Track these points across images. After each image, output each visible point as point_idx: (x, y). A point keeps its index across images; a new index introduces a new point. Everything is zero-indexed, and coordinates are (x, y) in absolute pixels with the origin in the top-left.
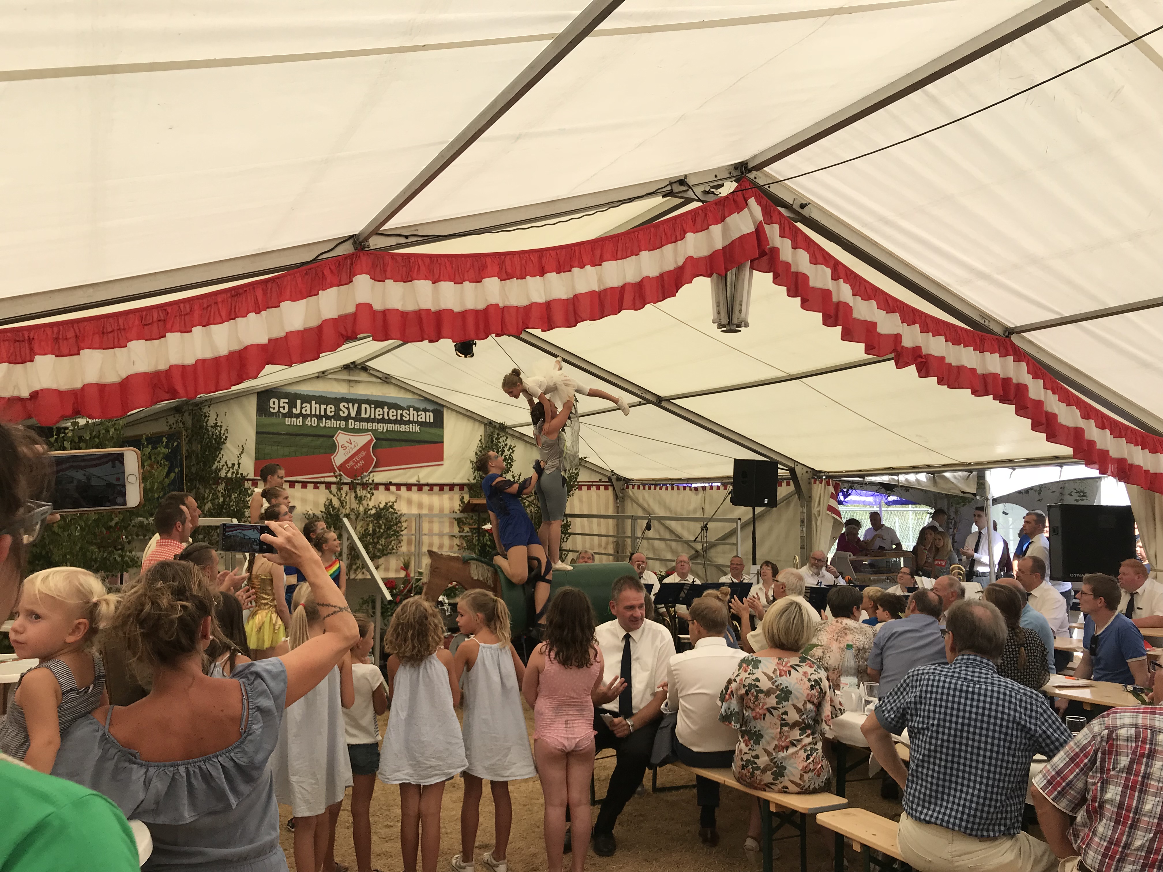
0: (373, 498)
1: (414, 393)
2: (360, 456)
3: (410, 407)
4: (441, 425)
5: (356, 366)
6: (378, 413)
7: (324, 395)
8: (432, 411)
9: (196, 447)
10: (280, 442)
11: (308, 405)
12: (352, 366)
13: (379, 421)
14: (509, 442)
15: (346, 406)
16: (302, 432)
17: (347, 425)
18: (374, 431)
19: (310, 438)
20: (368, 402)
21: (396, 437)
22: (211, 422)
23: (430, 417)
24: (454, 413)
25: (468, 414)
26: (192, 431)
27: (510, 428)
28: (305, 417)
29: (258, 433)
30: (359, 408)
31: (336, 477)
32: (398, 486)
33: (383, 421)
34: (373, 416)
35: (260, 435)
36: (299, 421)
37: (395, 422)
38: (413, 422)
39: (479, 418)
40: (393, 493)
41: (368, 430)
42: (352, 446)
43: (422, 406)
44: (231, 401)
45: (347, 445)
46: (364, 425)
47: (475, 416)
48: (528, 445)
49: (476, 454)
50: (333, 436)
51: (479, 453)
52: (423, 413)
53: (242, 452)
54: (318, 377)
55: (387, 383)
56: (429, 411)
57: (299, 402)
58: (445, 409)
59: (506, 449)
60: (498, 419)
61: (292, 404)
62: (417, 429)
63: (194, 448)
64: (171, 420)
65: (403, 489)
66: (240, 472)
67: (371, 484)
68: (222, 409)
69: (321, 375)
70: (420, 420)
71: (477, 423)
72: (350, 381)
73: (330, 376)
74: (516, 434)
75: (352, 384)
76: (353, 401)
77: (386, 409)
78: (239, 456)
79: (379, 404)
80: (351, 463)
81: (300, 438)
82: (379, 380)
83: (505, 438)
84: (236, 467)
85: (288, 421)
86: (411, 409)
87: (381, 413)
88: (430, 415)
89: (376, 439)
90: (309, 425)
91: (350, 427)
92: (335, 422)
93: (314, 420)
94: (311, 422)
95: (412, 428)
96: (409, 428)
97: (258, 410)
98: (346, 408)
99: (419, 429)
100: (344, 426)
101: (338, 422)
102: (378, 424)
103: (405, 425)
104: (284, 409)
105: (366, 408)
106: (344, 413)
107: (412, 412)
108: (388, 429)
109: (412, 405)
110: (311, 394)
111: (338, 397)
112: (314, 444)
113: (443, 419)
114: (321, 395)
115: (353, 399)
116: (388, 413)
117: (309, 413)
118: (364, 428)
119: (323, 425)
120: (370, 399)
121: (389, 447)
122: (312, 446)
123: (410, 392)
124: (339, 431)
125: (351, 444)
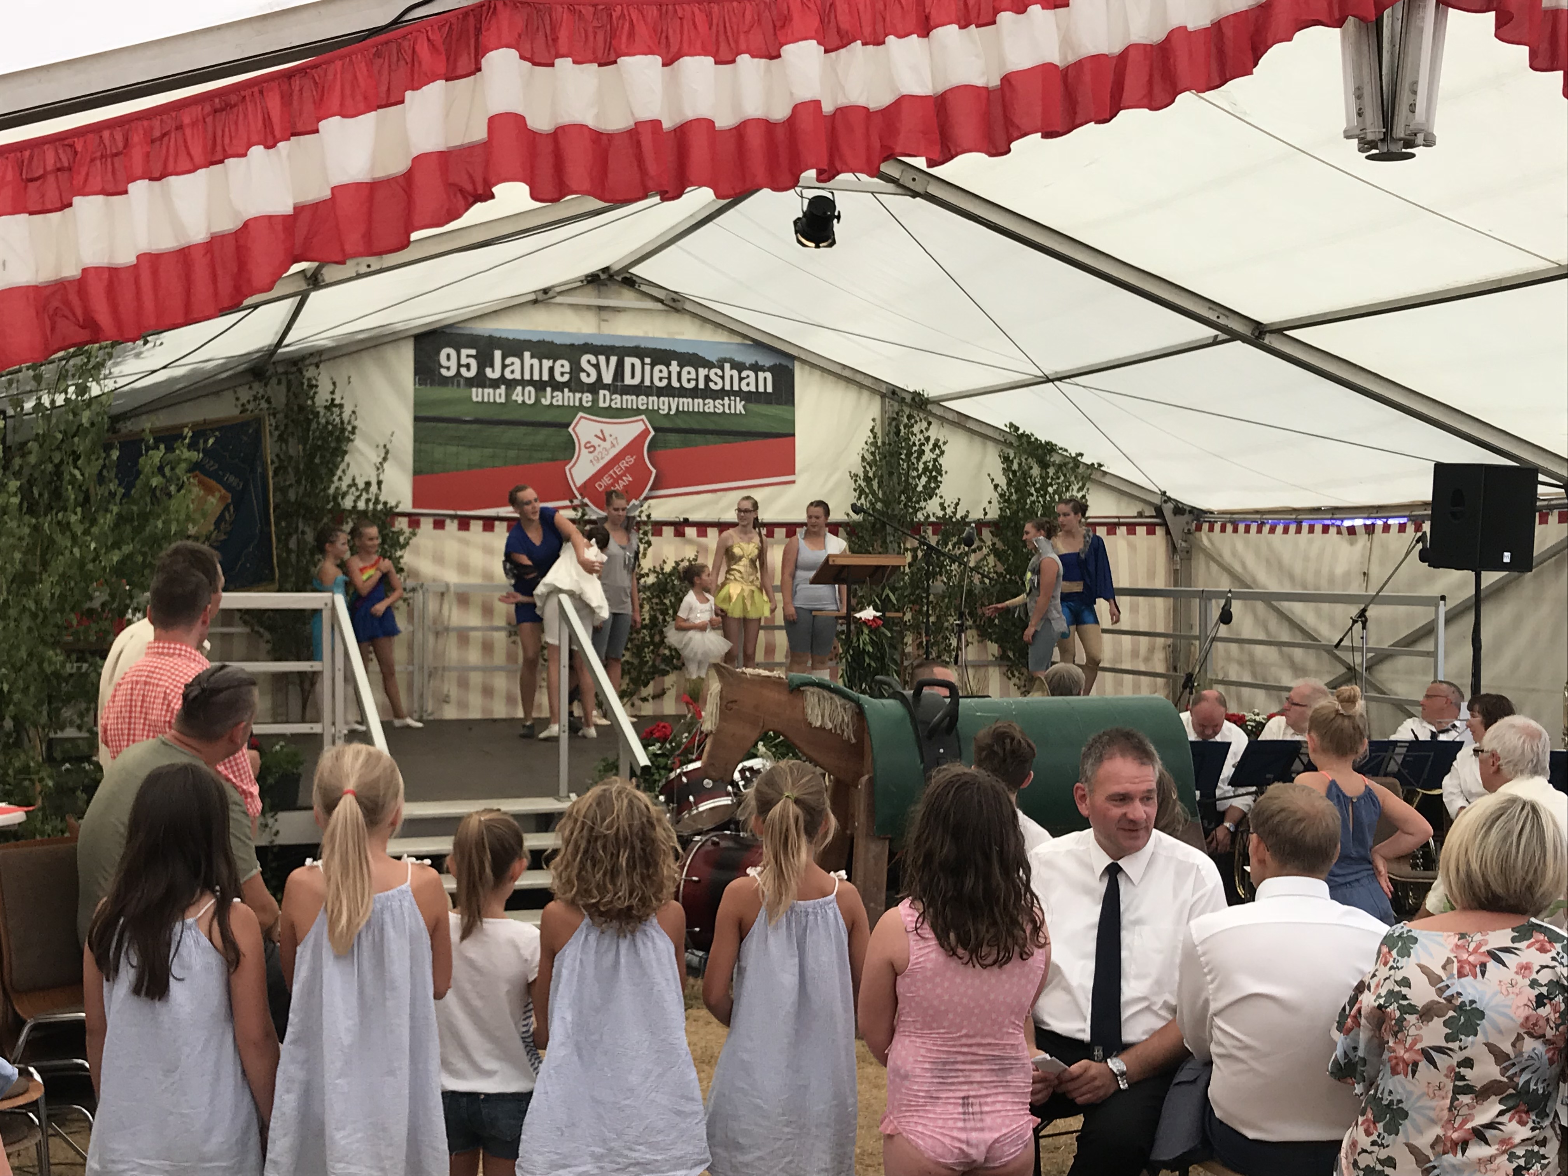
0: (650, 550)
1: (732, 331)
2: (623, 464)
3: (725, 360)
4: (789, 400)
5: (611, 277)
6: (658, 375)
7: (548, 339)
8: (769, 369)
9: (295, 449)
10: (461, 438)
11: (517, 361)
12: (603, 276)
13: (660, 392)
14: (934, 433)
15: (594, 361)
16: (505, 417)
17: (595, 401)
18: (651, 414)
19: (523, 429)
20: (639, 352)
21: (696, 426)
22: (322, 397)
23: (766, 382)
24: (818, 373)
25: (846, 373)
26: (286, 417)
27: (937, 402)
28: (511, 385)
29: (417, 419)
30: (620, 365)
31: (575, 508)
32: (702, 527)
33: (668, 391)
34: (647, 383)
35: (420, 424)
36: (499, 395)
37: (694, 393)
38: (731, 393)
39: (868, 382)
40: (690, 542)
41: (637, 412)
42: (607, 445)
43: (749, 358)
44: (364, 354)
45: (596, 442)
46: (630, 401)
47: (859, 378)
48: (978, 440)
49: (863, 459)
50: (568, 425)
51: (869, 457)
52: (752, 374)
53: (385, 459)
54: (535, 302)
55: (677, 310)
56: (762, 369)
57: (498, 354)
58: (797, 364)
59: (927, 448)
60: (909, 383)
61: (485, 360)
62: (739, 406)
63: (292, 452)
64: (245, 394)
65: (712, 533)
66: (382, 499)
67: (645, 523)
68: (344, 370)
69: (541, 297)
70: (745, 388)
71: (866, 394)
72: (601, 308)
73: (559, 299)
74: (950, 416)
75: (605, 315)
76: (606, 351)
77: (674, 367)
78: (379, 468)
79: (661, 357)
80: (606, 481)
81: (501, 428)
82: (659, 306)
83: (924, 425)
84: (374, 488)
85: (477, 394)
86: (727, 366)
87: (665, 374)
88: (765, 379)
89: (655, 429)
90: (520, 402)
91: (601, 405)
92: (571, 394)
93: (530, 392)
94: (523, 395)
95: (730, 405)
96: (723, 405)
97: (417, 372)
98: (593, 365)
99: (744, 407)
100: (590, 404)
101: (578, 395)
102: (658, 397)
103: (714, 400)
104: (469, 370)
105: (633, 365)
106: (588, 375)
107: (728, 372)
108: (680, 409)
109: (728, 357)
110: (522, 338)
111: (576, 344)
112: (529, 441)
113: (793, 387)
114: (541, 339)
115: (607, 346)
116: (679, 374)
117: (520, 378)
118: (629, 407)
119: (548, 402)
120: (642, 346)
121: (682, 446)
122: (526, 446)
123: (723, 330)
124: (581, 414)
125: (604, 440)
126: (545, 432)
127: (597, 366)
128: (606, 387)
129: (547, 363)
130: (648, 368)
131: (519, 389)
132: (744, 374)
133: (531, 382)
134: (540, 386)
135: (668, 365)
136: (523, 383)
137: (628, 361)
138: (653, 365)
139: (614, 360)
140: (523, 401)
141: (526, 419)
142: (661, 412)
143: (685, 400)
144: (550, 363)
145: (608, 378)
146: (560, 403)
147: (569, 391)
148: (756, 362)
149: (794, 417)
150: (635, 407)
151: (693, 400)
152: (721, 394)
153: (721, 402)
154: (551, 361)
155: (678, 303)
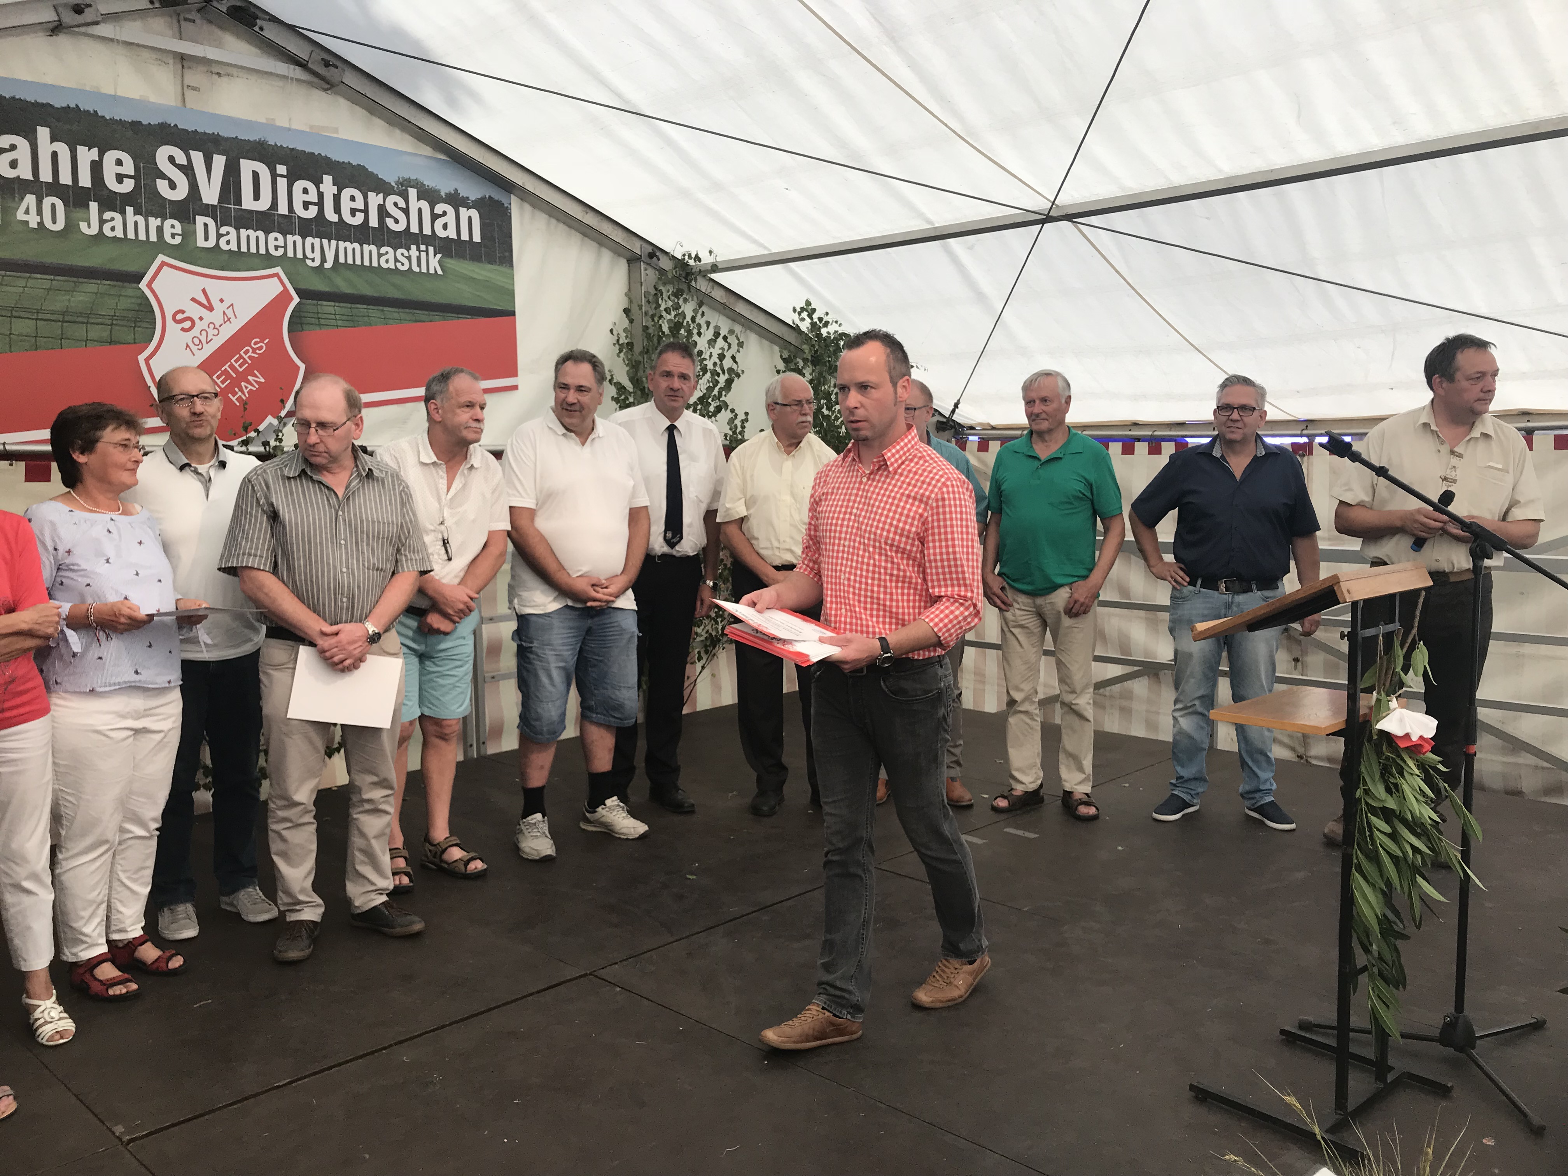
2: (248, 354)
3: (409, 183)
4: (506, 255)
6: (301, 198)
7: (84, 105)
8: (479, 205)
11: (21, 143)
13: (306, 228)
15: (181, 160)
17: (188, 235)
18: (292, 266)
19: (41, 281)
20: (263, 152)
21: (367, 290)
23: (471, 225)
24: (543, 211)
25: (589, 219)
28: (11, 190)
30: (232, 173)
33: (319, 228)
34: (283, 209)
37: (362, 234)
38: (420, 239)
39: (618, 236)
41: (268, 260)
42: (216, 317)
43: (445, 184)
45: (194, 311)
46: (253, 239)
47: (607, 229)
50: (139, 277)
52: (450, 210)
55: (330, 85)
56: (466, 203)
58: (514, 200)
60: (669, 241)
62: (434, 262)
69: (68, 18)
70: (441, 233)
71: (607, 256)
72: (181, 58)
73: (104, 30)
75: (194, 77)
76: (204, 143)
79: (305, 165)
80: (217, 382)
82: (297, 73)
86: (413, 193)
87: (313, 197)
88: (470, 218)
89: (299, 292)
90: (33, 225)
91: (201, 243)
92: (140, 219)
93: (53, 206)
94: (40, 212)
95: (419, 259)
96: (409, 258)
98: (179, 167)
99: (439, 262)
100: (178, 240)
101: (154, 222)
102: (304, 238)
103: (395, 250)
105: (256, 176)
106: (173, 186)
107: (415, 204)
108: (342, 260)
109: (413, 177)
110: (31, 98)
111: (145, 122)
112: (60, 302)
113: (510, 236)
114: (73, 105)
115: (205, 133)
116: (337, 199)
117: (29, 176)
118: (253, 250)
119: (94, 230)
120: (271, 142)
121: (347, 324)
122: (53, 313)
123: (403, 129)
124: (161, 258)
125: (211, 308)
126: (91, 287)
127: (188, 170)
128: (208, 210)
129: (86, 155)
130: (282, 183)
131: (30, 200)
132: (439, 208)
133: (55, 188)
134: (75, 197)
135: (318, 182)
136: (35, 187)
137: (247, 167)
138: (291, 180)
139: (219, 161)
140: (41, 224)
141: (48, 260)
142: (309, 262)
143: (348, 244)
144: (94, 154)
145: (210, 194)
146: (119, 233)
147: (135, 214)
148: (456, 190)
149: (513, 284)
150: (262, 251)
151: (361, 245)
152: (404, 239)
153: (406, 254)
154: (95, 150)
155: (332, 69)
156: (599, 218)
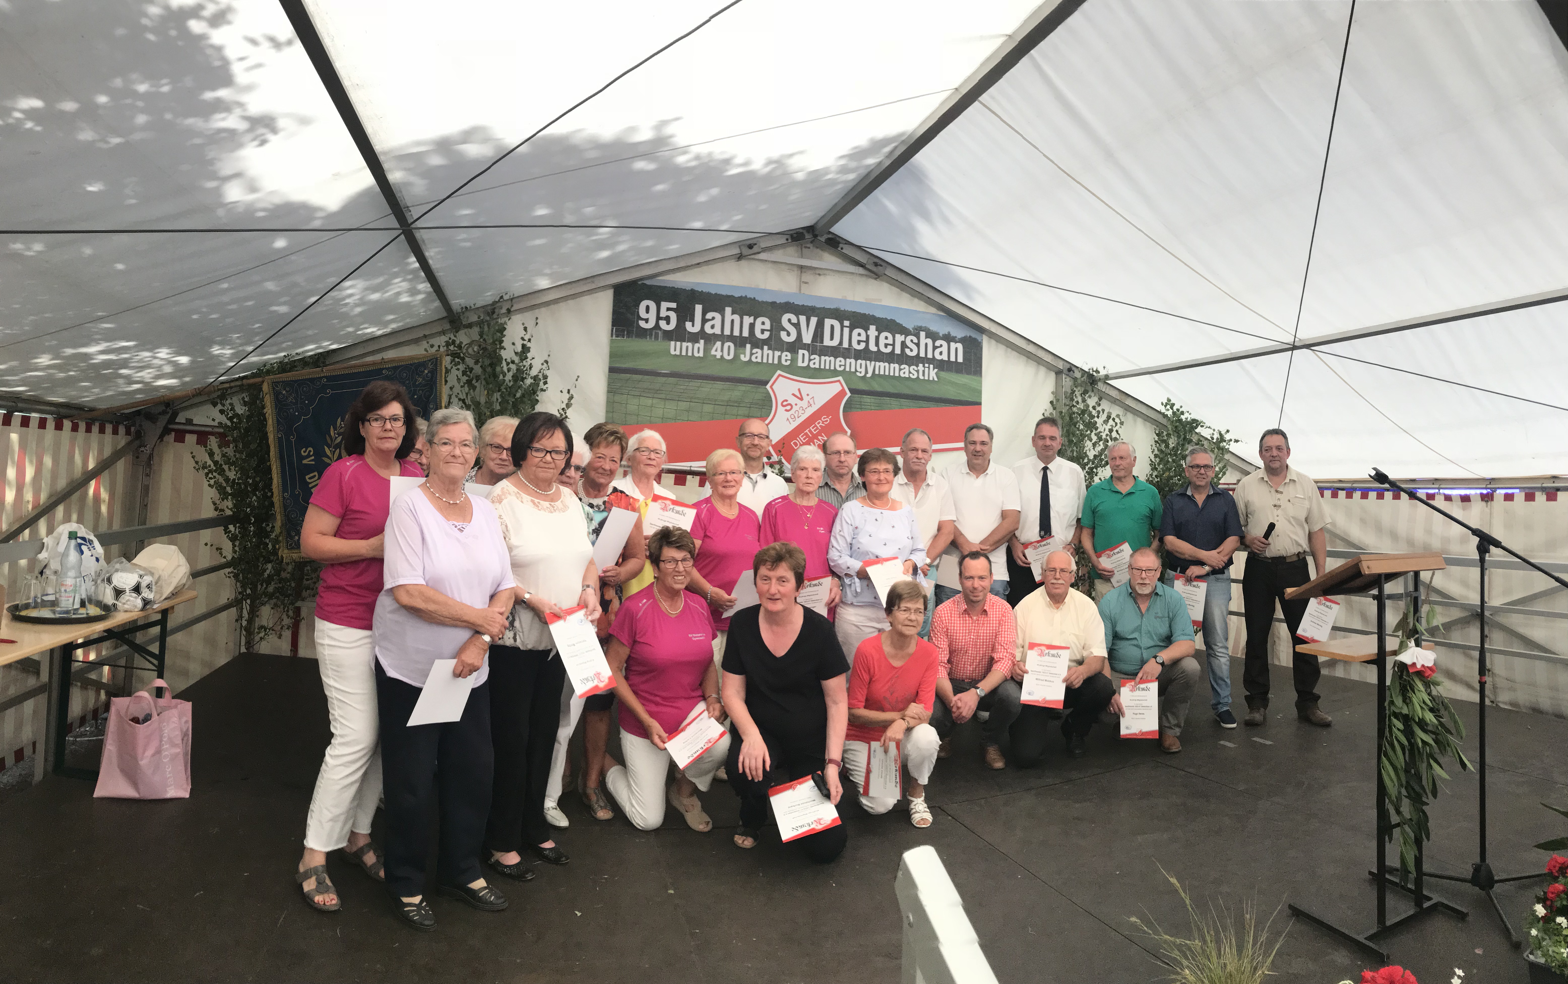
2: (819, 424)
3: (921, 329)
4: (978, 370)
5: (814, 235)
7: (750, 295)
8: (962, 341)
10: (657, 391)
11: (718, 316)
13: (859, 355)
14: (1105, 407)
15: (794, 320)
16: (702, 371)
17: (794, 360)
18: (848, 375)
19: (719, 385)
20: (838, 314)
21: (891, 390)
22: (513, 344)
23: (957, 352)
24: (1002, 344)
25: (1031, 348)
27: (1104, 380)
28: (710, 339)
29: (612, 370)
30: (820, 326)
33: (865, 355)
34: (846, 345)
35: (616, 375)
36: (698, 349)
37: (891, 358)
38: (925, 360)
39: (1048, 358)
41: (835, 373)
42: (804, 404)
43: (942, 329)
44: (561, 303)
45: (793, 400)
46: (828, 362)
47: (1040, 354)
50: (767, 383)
52: (945, 344)
54: (739, 258)
55: (877, 276)
56: (955, 340)
57: (699, 308)
58: (985, 338)
60: (1084, 361)
61: (685, 314)
62: (932, 374)
70: (938, 357)
71: (1044, 370)
72: (802, 268)
74: (1114, 393)
75: (806, 275)
76: (808, 311)
77: (873, 331)
79: (860, 321)
80: (801, 440)
81: (697, 383)
82: (860, 269)
83: (1096, 399)
85: (675, 348)
86: (923, 334)
87: (863, 338)
88: (956, 349)
89: (851, 390)
91: (800, 364)
92: (770, 352)
93: (729, 347)
94: (722, 350)
95: (924, 372)
96: (918, 371)
97: (614, 323)
98: (793, 324)
99: (936, 373)
100: (788, 363)
101: (777, 353)
102: (856, 360)
103: (910, 366)
104: (668, 323)
105: (832, 327)
106: (789, 334)
107: (923, 340)
108: (877, 372)
109: (923, 325)
110: (724, 293)
111: (778, 302)
112: (726, 396)
113: (981, 358)
114: (744, 295)
115: (807, 306)
116: (877, 338)
117: (719, 333)
118: (827, 367)
119: (747, 359)
120: (842, 309)
121: (877, 408)
122: (722, 401)
123: (920, 299)
124: (779, 372)
125: (801, 399)
126: (743, 387)
127: (797, 326)
128: (806, 347)
129: (748, 320)
130: (846, 331)
131: (719, 344)
132: (938, 343)
133: (731, 338)
134: (740, 342)
135: (866, 329)
136: (722, 338)
137: (828, 322)
138: (852, 328)
139: (814, 320)
140: (722, 356)
141: (724, 374)
142: (858, 374)
143: (882, 364)
144: (751, 319)
146: (759, 360)
147: (769, 349)
148: (949, 333)
149: (981, 387)
150: (832, 368)
151: (889, 364)
152: (916, 360)
153: (916, 368)
154: (752, 318)
155: (880, 268)
156: (1036, 347)
